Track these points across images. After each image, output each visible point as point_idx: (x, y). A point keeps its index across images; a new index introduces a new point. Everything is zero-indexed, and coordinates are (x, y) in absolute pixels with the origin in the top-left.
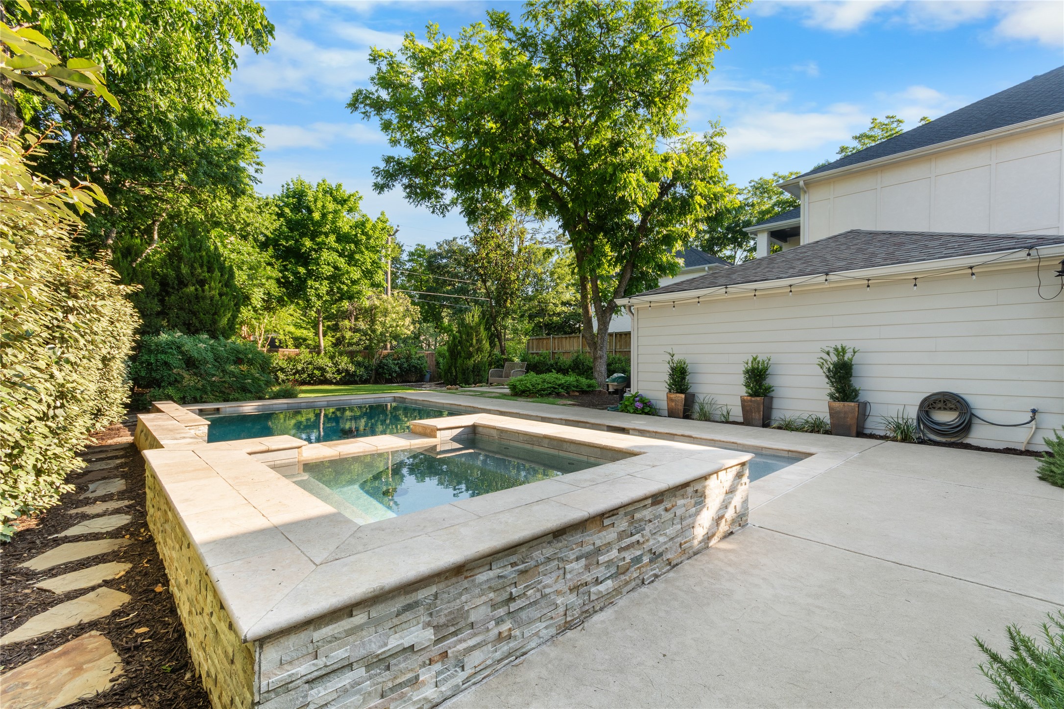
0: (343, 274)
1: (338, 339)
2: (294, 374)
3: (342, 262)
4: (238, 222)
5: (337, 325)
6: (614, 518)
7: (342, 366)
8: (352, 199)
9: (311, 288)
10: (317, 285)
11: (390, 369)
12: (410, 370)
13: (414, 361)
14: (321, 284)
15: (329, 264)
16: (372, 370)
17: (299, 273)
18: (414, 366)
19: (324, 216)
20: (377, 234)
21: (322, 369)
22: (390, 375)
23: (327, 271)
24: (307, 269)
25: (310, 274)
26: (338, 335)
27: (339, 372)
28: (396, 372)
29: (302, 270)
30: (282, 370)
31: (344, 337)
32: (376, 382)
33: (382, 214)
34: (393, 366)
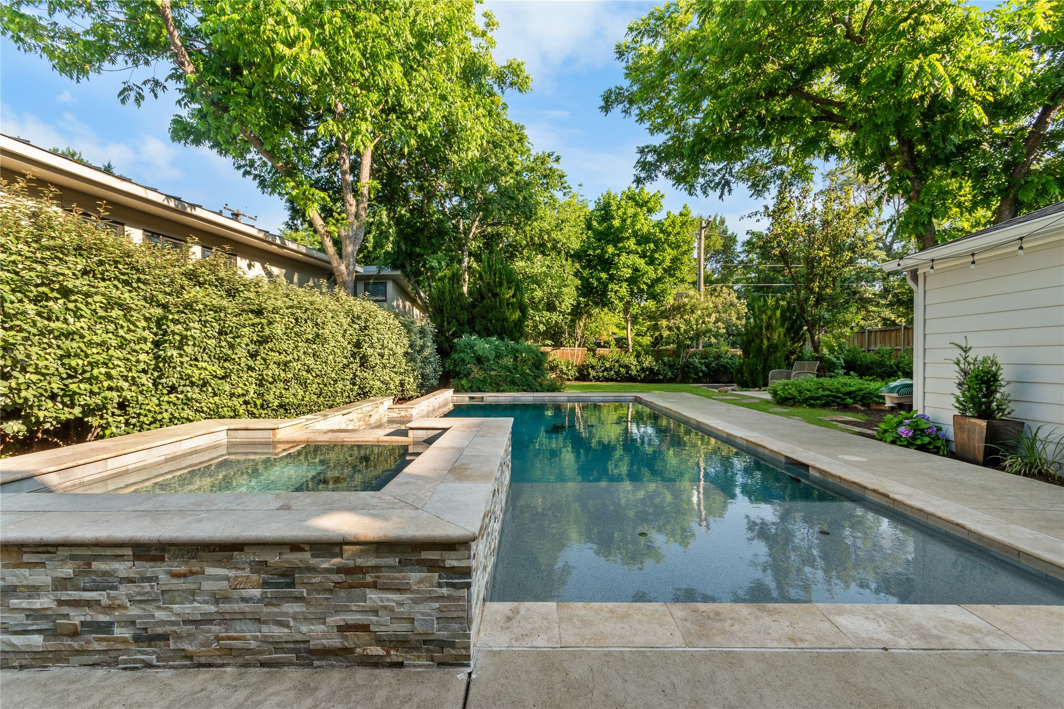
0: (643, 275)
1: (656, 338)
2: (603, 371)
3: (641, 263)
4: (549, 241)
5: (656, 324)
6: (44, 556)
7: (646, 364)
8: (653, 199)
9: (612, 291)
10: (616, 288)
11: (695, 368)
12: (718, 369)
13: (723, 361)
14: (621, 287)
15: (628, 267)
16: (677, 369)
17: (601, 278)
18: (723, 366)
19: (624, 221)
20: (677, 229)
21: (627, 367)
22: (697, 374)
23: (627, 273)
24: (608, 274)
25: (612, 278)
26: (657, 334)
27: (643, 370)
28: (702, 371)
29: (604, 276)
30: (593, 367)
31: (662, 337)
32: (683, 381)
33: (685, 207)
34: (699, 365)
